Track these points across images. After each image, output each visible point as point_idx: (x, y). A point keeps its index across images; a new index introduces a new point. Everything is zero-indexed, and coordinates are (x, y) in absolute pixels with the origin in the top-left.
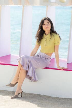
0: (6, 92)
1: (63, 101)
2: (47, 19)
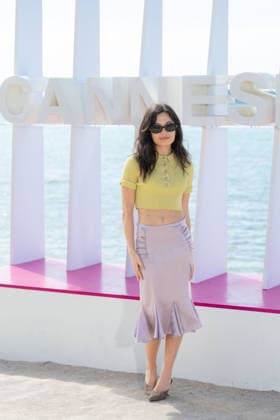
0: (89, 373)
1: (253, 401)
2: (167, 112)
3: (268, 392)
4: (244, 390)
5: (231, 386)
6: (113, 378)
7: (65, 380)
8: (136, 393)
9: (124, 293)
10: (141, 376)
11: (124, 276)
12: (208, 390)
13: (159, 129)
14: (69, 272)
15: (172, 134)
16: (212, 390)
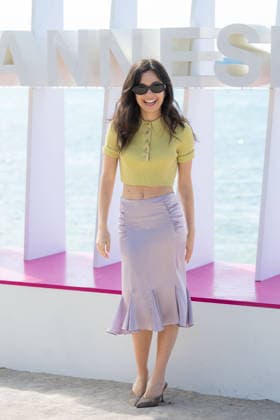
0: (51, 380)
1: (243, 411)
2: (154, 70)
3: (262, 401)
4: (234, 399)
5: (218, 394)
6: (78, 386)
7: (20, 389)
8: (104, 403)
9: (92, 285)
11: (92, 265)
12: (191, 400)
13: (144, 89)
14: (26, 262)
15: (161, 96)
16: (195, 400)
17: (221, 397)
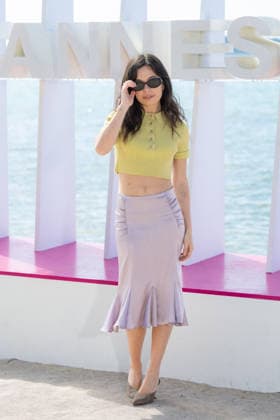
0: (62, 371)
1: (255, 404)
2: (149, 65)
4: (245, 392)
6: (90, 378)
7: (33, 380)
8: (117, 396)
9: (102, 277)
10: (124, 376)
11: (103, 257)
14: (37, 253)
16: (207, 392)
17: (233, 390)
